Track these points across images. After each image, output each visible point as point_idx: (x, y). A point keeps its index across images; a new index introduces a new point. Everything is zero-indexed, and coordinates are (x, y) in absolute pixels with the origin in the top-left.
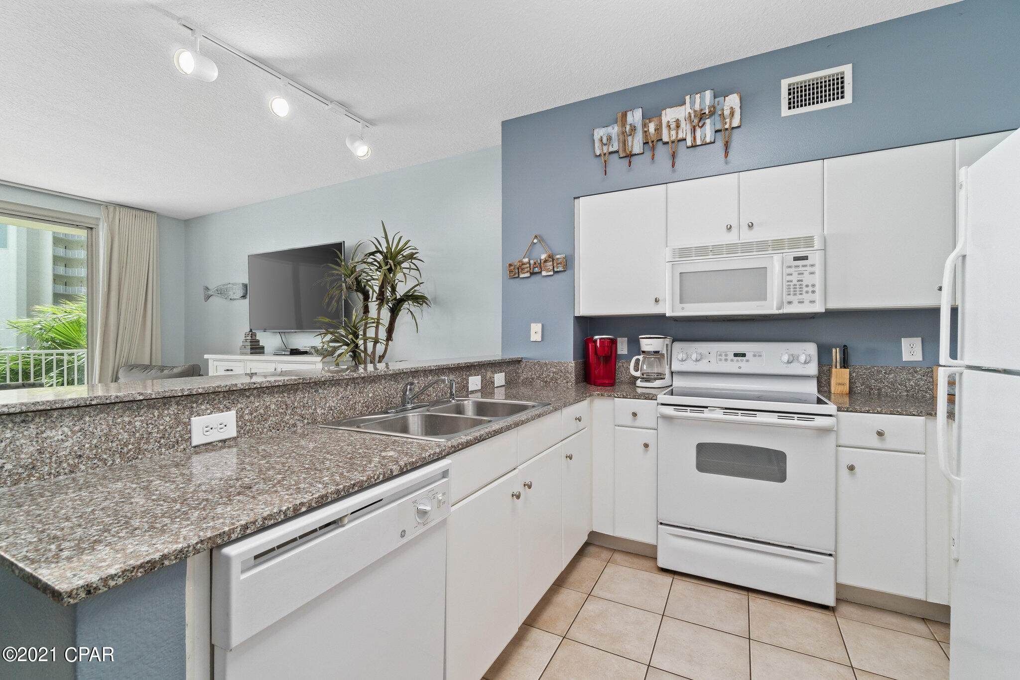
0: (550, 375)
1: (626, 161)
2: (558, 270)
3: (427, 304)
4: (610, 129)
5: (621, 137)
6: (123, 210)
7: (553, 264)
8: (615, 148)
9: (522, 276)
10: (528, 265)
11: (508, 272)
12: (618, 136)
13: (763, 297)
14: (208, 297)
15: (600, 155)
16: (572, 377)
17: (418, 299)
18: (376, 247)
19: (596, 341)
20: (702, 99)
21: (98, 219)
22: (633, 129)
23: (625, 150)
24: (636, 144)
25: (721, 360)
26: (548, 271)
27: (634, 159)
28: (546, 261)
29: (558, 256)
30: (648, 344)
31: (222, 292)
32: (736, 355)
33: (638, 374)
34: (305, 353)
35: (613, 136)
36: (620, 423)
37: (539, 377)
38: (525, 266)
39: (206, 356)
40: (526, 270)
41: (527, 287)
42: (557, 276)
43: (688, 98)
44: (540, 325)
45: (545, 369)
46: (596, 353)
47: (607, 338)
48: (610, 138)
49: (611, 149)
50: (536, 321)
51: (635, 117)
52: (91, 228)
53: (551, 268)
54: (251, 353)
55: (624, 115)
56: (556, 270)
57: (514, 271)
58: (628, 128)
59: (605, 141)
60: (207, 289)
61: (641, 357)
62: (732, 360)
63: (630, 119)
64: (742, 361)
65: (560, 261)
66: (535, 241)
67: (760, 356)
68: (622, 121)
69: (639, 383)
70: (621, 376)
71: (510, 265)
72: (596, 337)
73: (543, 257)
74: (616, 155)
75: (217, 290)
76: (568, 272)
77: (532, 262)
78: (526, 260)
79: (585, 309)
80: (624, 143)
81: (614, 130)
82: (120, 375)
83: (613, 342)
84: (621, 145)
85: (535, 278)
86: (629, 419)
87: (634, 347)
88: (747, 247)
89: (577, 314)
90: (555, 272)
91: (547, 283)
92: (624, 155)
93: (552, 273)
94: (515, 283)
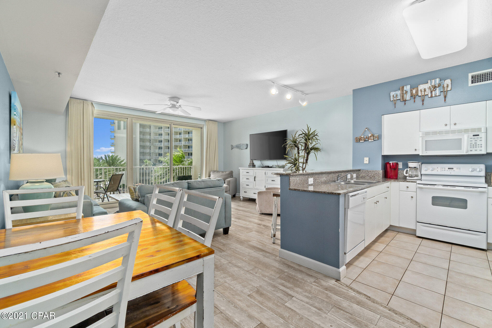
0: (372, 175)
1: (404, 102)
2: (376, 139)
3: (320, 151)
4: (397, 92)
5: (401, 95)
6: (210, 121)
7: (373, 138)
8: (399, 98)
9: (361, 141)
10: (363, 138)
11: (355, 140)
12: (400, 94)
13: (460, 148)
14: (232, 149)
15: (393, 101)
16: (381, 176)
17: (316, 149)
18: (303, 132)
19: (390, 163)
20: (435, 82)
21: (204, 125)
22: (407, 92)
23: (403, 99)
24: (408, 97)
25: (442, 170)
26: (371, 140)
27: (406, 102)
28: (370, 137)
29: (376, 135)
30: (411, 164)
31: (238, 147)
32: (449, 169)
33: (407, 175)
34: (271, 167)
35: (398, 94)
36: (401, 190)
37: (368, 175)
38: (362, 138)
39: (239, 168)
40: (363, 140)
41: (363, 145)
42: (375, 142)
43: (429, 81)
44: (368, 158)
45: (370, 173)
46: (390, 168)
47: (395, 163)
48: (397, 95)
49: (397, 99)
50: (366, 157)
51: (407, 88)
52: (202, 128)
53: (373, 139)
54: (253, 167)
55: (403, 87)
56: (374, 139)
57: (358, 140)
58: (404, 92)
59: (395, 96)
60: (232, 146)
61: (408, 169)
62: (447, 170)
63: (405, 88)
64: (452, 171)
65: (376, 136)
66: (366, 130)
67: (460, 169)
68: (402, 89)
69: (408, 178)
70: (400, 175)
71: (356, 138)
72: (391, 162)
73: (370, 135)
74: (399, 100)
75: (237, 146)
76: (379, 140)
77: (365, 137)
78: (363, 136)
79: (386, 153)
80: (403, 97)
81: (399, 93)
82: (211, 174)
83: (397, 164)
84: (401, 97)
85: (366, 142)
86: (405, 189)
87: (406, 166)
88: (453, 132)
89: (383, 154)
90: (374, 140)
91: (371, 144)
92: (403, 100)
93: (373, 141)
94: (358, 144)
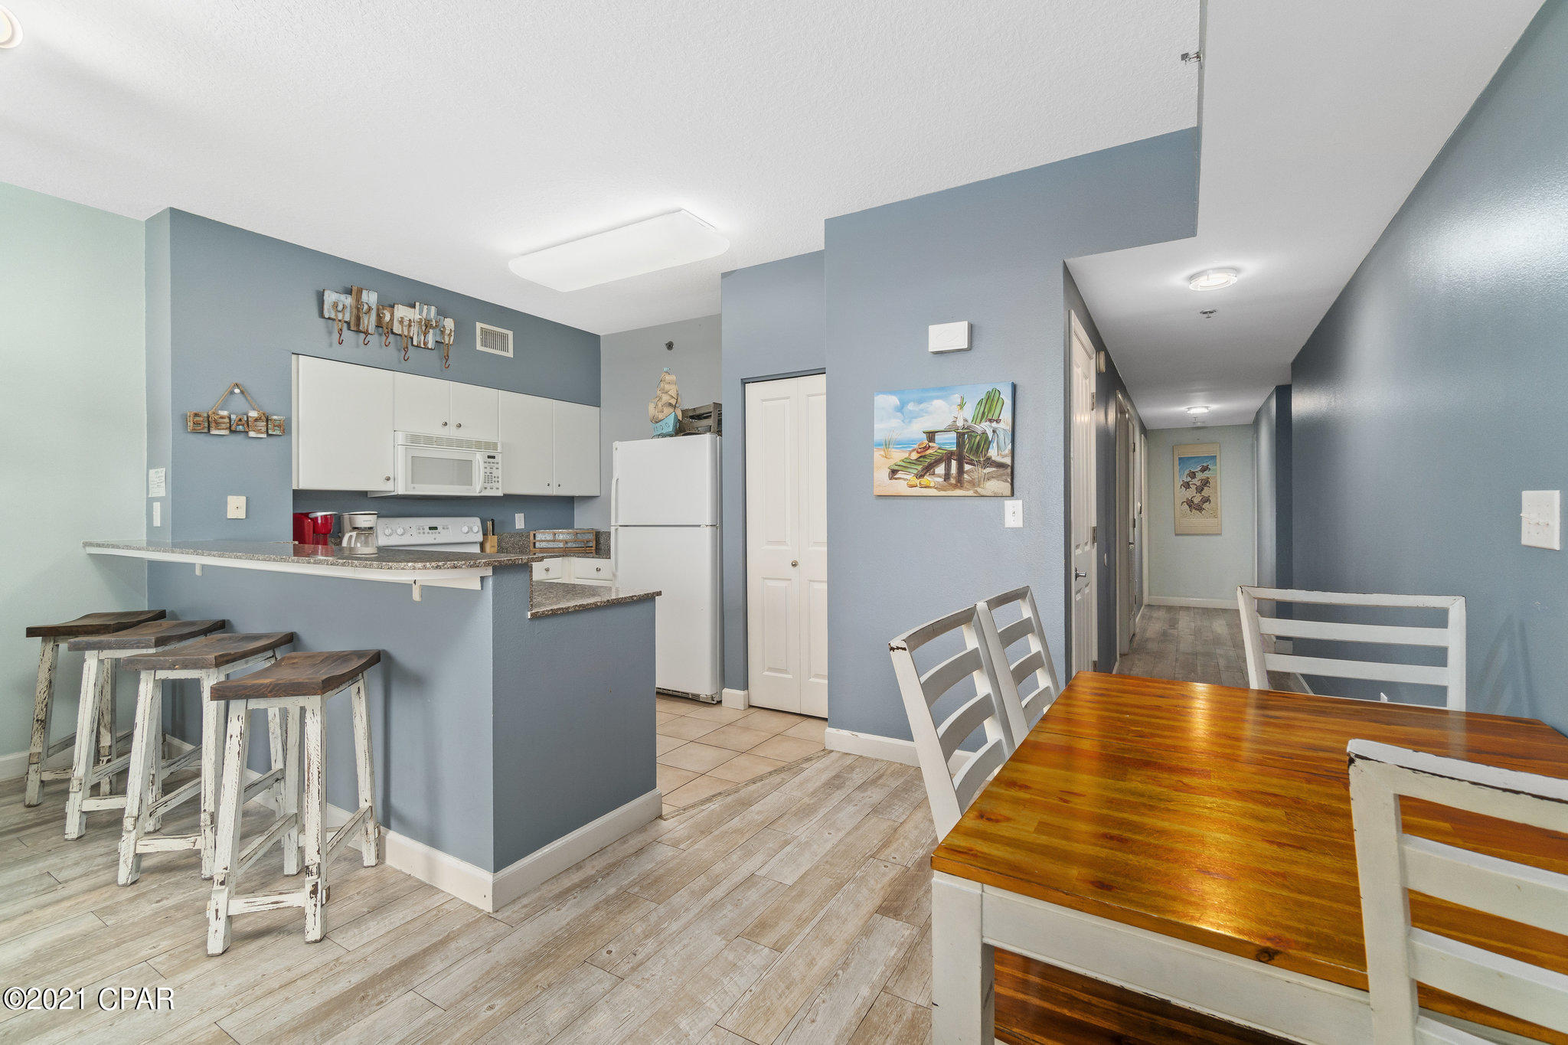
1: (357, 336)
2: (273, 433)
4: (343, 298)
5: (355, 311)
7: (267, 425)
8: (347, 318)
9: (214, 432)
10: (227, 420)
11: (190, 424)
12: (352, 308)
13: (469, 482)
15: (327, 318)
19: (317, 518)
20: (429, 311)
22: (368, 309)
23: (358, 324)
24: (369, 322)
25: (419, 533)
26: (259, 432)
28: (256, 420)
29: (275, 417)
30: (364, 520)
32: (430, 528)
35: (347, 307)
38: (221, 420)
40: (223, 425)
41: (221, 447)
42: (270, 439)
43: (417, 304)
44: (243, 499)
46: (314, 531)
48: (341, 306)
50: (236, 493)
51: (370, 298)
53: (264, 429)
55: (359, 291)
56: (270, 432)
57: (201, 424)
58: (362, 305)
61: (354, 534)
62: (428, 533)
63: (364, 297)
64: (435, 533)
65: (277, 423)
66: (237, 391)
67: (448, 528)
68: (357, 295)
71: (196, 415)
72: (319, 514)
73: (253, 414)
76: (285, 438)
77: (233, 417)
78: (225, 413)
79: (307, 480)
80: (358, 319)
81: (349, 301)
84: (353, 318)
85: (237, 438)
88: (450, 442)
89: (295, 487)
90: (269, 435)
91: (256, 447)
92: (355, 329)
93: (264, 436)
94: (200, 440)
